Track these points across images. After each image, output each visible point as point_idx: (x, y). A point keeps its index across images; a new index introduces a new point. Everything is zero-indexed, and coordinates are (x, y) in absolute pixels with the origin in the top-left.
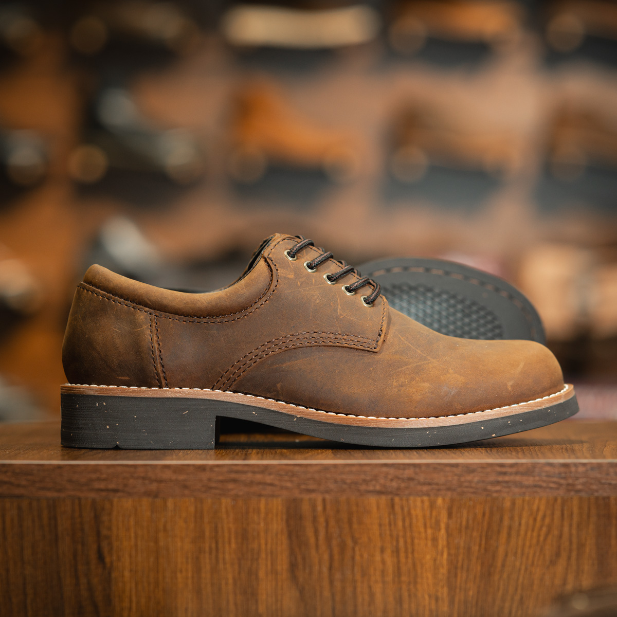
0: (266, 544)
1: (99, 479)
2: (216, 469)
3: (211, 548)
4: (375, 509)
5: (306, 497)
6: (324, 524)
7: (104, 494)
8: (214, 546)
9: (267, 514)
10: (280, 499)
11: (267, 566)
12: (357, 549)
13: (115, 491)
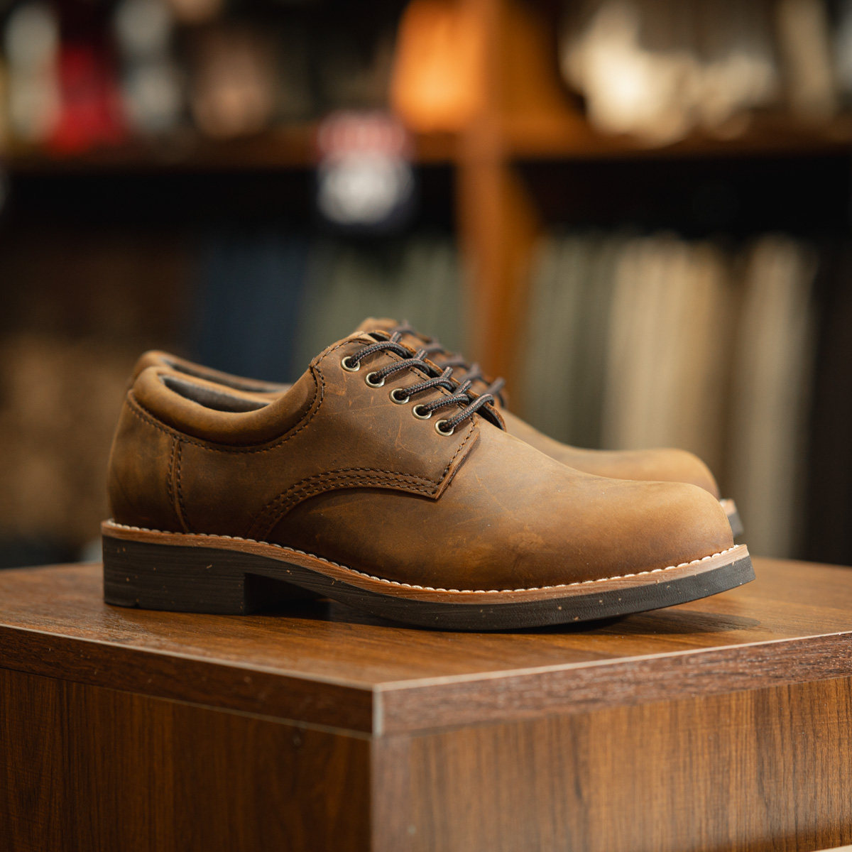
0: (736, 751)
1: (578, 688)
2: (692, 661)
3: (685, 762)
4: (833, 695)
5: (773, 685)
6: (789, 718)
7: (583, 706)
8: (688, 759)
9: (737, 711)
10: (749, 690)
11: (736, 777)
12: (818, 745)
13: (594, 701)
